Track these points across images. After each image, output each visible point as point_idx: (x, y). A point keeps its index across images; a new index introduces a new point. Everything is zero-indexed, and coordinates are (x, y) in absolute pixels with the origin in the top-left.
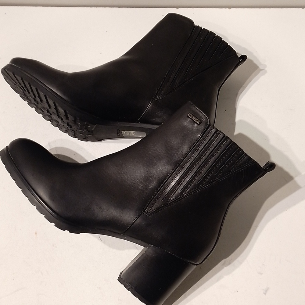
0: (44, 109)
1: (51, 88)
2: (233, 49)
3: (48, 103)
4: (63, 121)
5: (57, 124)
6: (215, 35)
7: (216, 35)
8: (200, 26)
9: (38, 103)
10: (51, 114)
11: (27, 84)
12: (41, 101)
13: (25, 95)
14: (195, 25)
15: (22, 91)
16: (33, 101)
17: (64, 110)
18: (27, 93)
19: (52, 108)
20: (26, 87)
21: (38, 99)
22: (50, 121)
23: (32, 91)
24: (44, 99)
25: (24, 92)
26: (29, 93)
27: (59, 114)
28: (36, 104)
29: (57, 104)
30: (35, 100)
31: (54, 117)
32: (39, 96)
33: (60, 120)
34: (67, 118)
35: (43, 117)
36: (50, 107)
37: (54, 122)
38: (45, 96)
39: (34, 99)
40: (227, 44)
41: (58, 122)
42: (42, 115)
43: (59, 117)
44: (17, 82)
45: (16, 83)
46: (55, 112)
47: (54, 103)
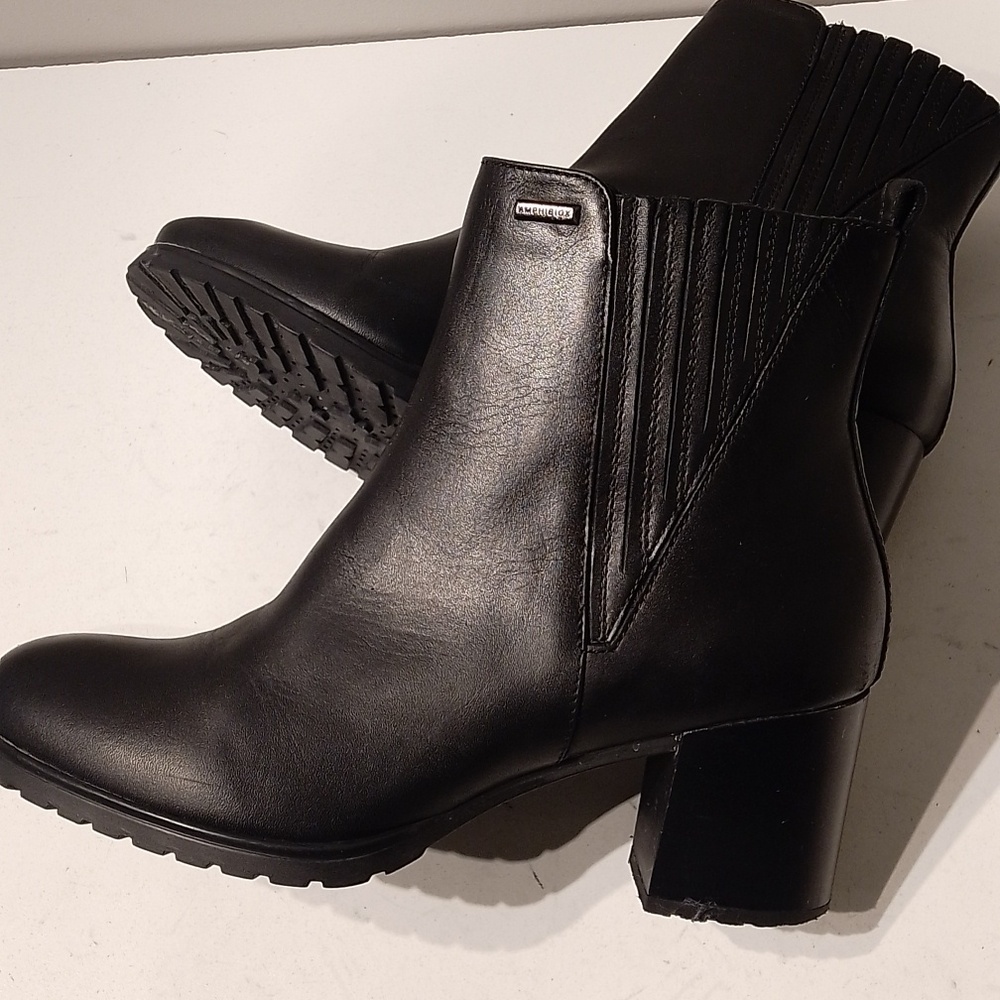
0: (299, 397)
1: (320, 308)
2: (984, 92)
3: (313, 367)
4: (374, 436)
5: (349, 452)
6: (911, 48)
7: (914, 50)
8: (846, 25)
9: (273, 381)
10: (326, 416)
11: (227, 302)
12: (288, 366)
13: (222, 355)
14: (827, 24)
15: (212, 341)
16: (254, 375)
17: (376, 384)
18: (230, 347)
19: (329, 386)
20: (224, 319)
21: (275, 362)
22: (324, 448)
23: (251, 332)
24: (298, 356)
25: (216, 346)
26: (238, 342)
27: (359, 405)
28: (269, 383)
29: (349, 365)
30: (263, 370)
31: (341, 424)
32: (278, 348)
33: (360, 434)
34: (391, 418)
35: (293, 436)
36: (321, 382)
37: (338, 446)
38: (303, 340)
39: (259, 364)
40: (962, 76)
41: (353, 444)
42: (291, 432)
43: (357, 418)
44: (190, 306)
45: (187, 311)
46: (343, 401)
47: (339, 362)
